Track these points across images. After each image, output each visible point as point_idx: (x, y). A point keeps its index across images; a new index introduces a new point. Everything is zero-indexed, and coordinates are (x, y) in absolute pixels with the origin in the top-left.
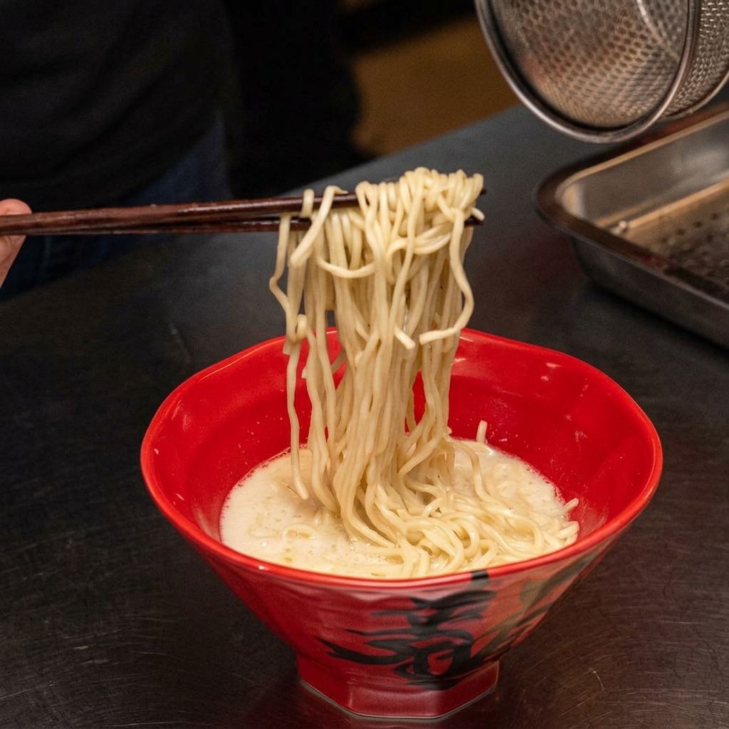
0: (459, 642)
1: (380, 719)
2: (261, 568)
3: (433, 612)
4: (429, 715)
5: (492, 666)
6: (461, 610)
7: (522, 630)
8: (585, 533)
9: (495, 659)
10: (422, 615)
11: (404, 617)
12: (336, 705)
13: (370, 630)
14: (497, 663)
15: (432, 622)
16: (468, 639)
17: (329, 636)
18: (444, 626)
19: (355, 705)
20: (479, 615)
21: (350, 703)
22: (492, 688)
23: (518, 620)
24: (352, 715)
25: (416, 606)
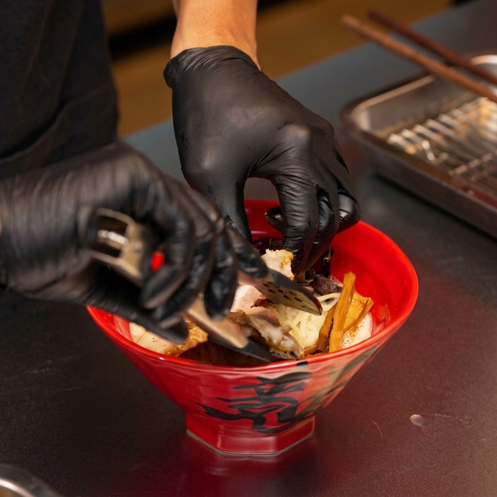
0: (288, 405)
2: (161, 358)
3: (273, 386)
4: (271, 451)
5: (311, 420)
6: (290, 384)
7: (331, 397)
8: (375, 332)
9: (312, 416)
10: (266, 388)
11: (252, 390)
12: (209, 446)
14: (313, 419)
15: (271, 393)
16: (294, 403)
17: (204, 402)
18: (277, 396)
19: (222, 446)
20: (301, 388)
21: (219, 445)
22: (311, 434)
23: (327, 391)
24: (220, 452)
25: (261, 382)
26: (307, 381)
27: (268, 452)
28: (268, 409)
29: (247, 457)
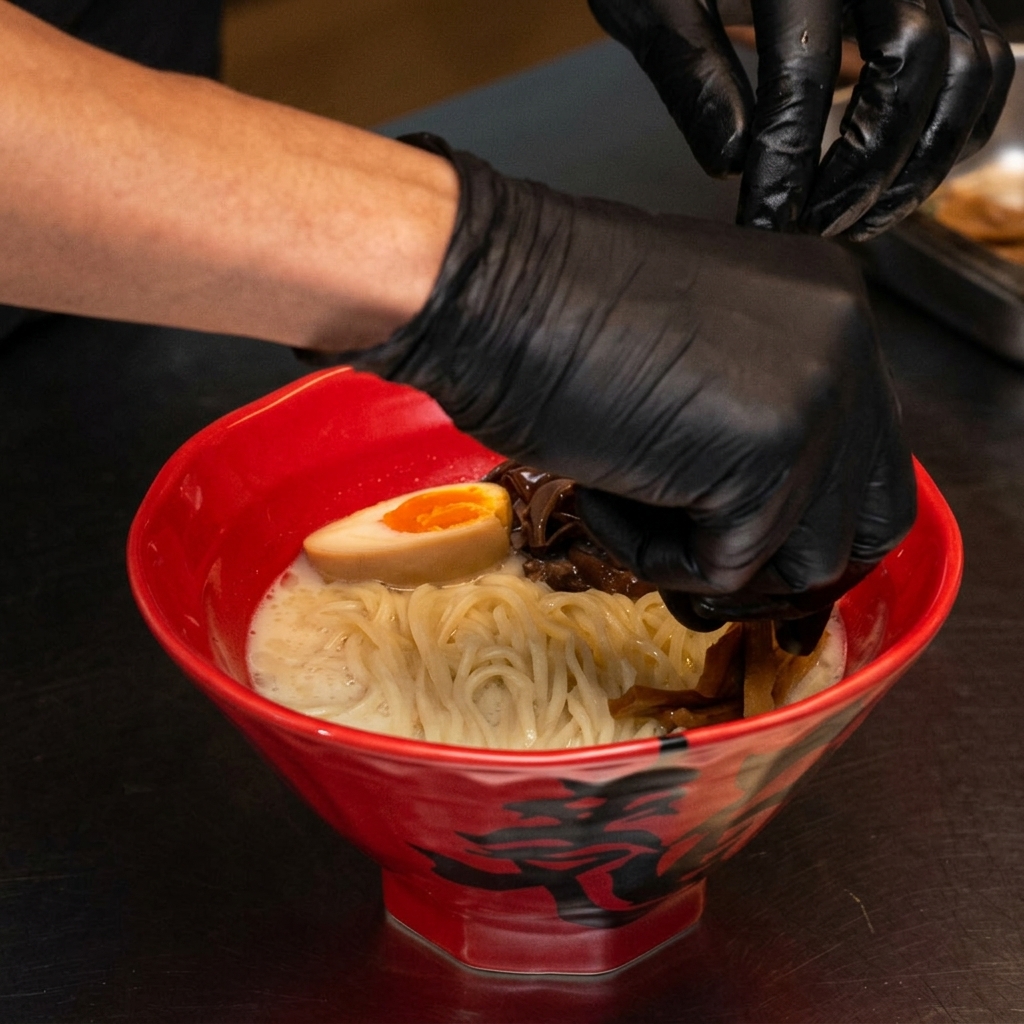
0: (637, 850)
1: (513, 977)
2: (322, 732)
3: (601, 802)
4: (595, 969)
5: (694, 890)
6: (641, 800)
9: (697, 879)
10: (580, 808)
14: (700, 887)
15: (600, 816)
16: (653, 846)
17: (431, 842)
18: (614, 826)
19: (472, 954)
20: (669, 808)
21: (465, 952)
22: (694, 925)
23: (732, 816)
24: (470, 970)
25: (571, 793)
26: (685, 790)
27: (589, 969)
28: (586, 861)
29: (539, 982)
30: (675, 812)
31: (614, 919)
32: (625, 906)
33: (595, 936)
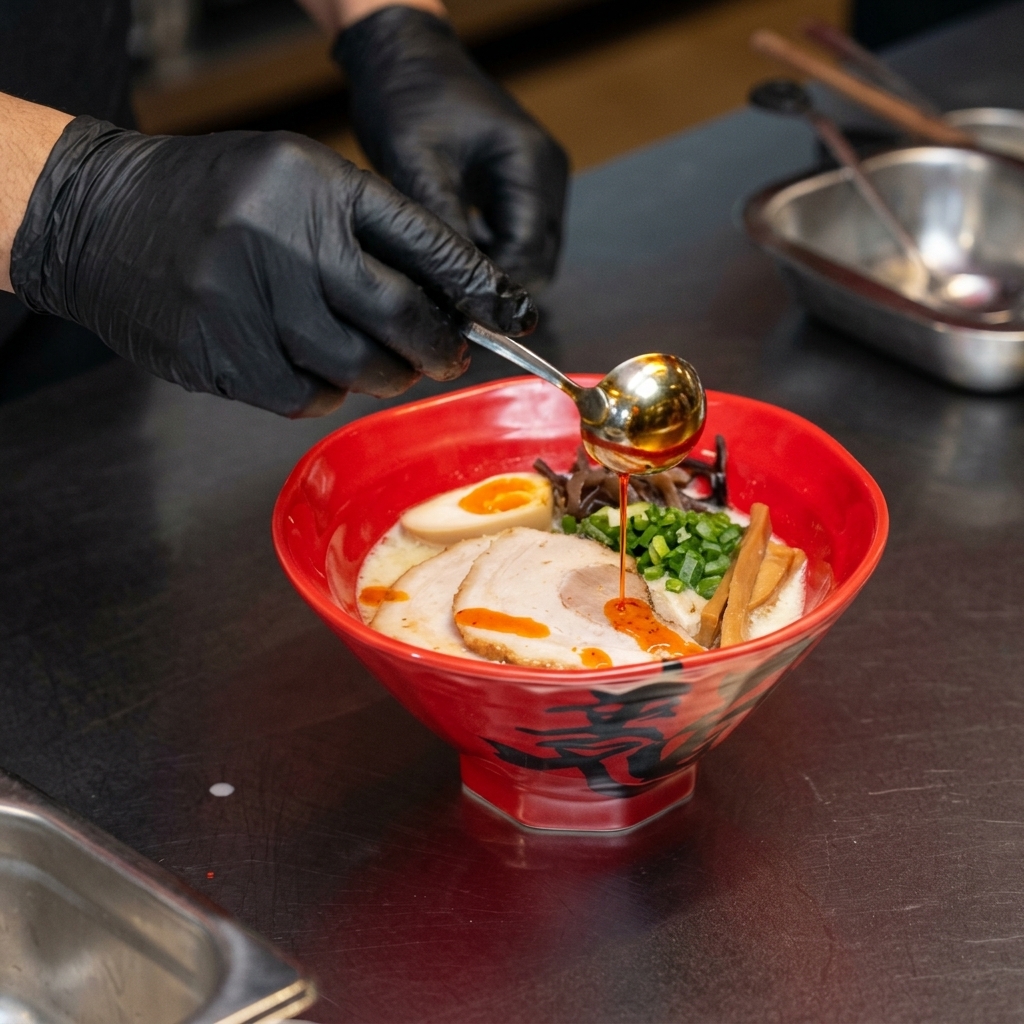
0: (647, 742)
2: (415, 655)
3: (620, 707)
4: (614, 827)
5: (688, 770)
6: (651, 705)
7: (722, 731)
8: (810, 610)
9: (691, 762)
10: (607, 711)
11: (582, 714)
13: (544, 728)
14: (692, 768)
15: (616, 719)
16: (657, 740)
18: (629, 724)
19: (525, 816)
20: (669, 712)
21: (520, 813)
22: (689, 795)
25: (598, 700)
27: (609, 827)
30: (674, 714)
31: (627, 792)
32: (638, 783)
33: (615, 804)
